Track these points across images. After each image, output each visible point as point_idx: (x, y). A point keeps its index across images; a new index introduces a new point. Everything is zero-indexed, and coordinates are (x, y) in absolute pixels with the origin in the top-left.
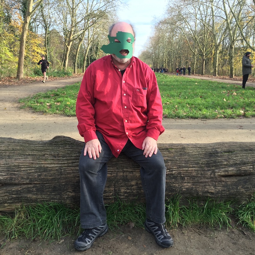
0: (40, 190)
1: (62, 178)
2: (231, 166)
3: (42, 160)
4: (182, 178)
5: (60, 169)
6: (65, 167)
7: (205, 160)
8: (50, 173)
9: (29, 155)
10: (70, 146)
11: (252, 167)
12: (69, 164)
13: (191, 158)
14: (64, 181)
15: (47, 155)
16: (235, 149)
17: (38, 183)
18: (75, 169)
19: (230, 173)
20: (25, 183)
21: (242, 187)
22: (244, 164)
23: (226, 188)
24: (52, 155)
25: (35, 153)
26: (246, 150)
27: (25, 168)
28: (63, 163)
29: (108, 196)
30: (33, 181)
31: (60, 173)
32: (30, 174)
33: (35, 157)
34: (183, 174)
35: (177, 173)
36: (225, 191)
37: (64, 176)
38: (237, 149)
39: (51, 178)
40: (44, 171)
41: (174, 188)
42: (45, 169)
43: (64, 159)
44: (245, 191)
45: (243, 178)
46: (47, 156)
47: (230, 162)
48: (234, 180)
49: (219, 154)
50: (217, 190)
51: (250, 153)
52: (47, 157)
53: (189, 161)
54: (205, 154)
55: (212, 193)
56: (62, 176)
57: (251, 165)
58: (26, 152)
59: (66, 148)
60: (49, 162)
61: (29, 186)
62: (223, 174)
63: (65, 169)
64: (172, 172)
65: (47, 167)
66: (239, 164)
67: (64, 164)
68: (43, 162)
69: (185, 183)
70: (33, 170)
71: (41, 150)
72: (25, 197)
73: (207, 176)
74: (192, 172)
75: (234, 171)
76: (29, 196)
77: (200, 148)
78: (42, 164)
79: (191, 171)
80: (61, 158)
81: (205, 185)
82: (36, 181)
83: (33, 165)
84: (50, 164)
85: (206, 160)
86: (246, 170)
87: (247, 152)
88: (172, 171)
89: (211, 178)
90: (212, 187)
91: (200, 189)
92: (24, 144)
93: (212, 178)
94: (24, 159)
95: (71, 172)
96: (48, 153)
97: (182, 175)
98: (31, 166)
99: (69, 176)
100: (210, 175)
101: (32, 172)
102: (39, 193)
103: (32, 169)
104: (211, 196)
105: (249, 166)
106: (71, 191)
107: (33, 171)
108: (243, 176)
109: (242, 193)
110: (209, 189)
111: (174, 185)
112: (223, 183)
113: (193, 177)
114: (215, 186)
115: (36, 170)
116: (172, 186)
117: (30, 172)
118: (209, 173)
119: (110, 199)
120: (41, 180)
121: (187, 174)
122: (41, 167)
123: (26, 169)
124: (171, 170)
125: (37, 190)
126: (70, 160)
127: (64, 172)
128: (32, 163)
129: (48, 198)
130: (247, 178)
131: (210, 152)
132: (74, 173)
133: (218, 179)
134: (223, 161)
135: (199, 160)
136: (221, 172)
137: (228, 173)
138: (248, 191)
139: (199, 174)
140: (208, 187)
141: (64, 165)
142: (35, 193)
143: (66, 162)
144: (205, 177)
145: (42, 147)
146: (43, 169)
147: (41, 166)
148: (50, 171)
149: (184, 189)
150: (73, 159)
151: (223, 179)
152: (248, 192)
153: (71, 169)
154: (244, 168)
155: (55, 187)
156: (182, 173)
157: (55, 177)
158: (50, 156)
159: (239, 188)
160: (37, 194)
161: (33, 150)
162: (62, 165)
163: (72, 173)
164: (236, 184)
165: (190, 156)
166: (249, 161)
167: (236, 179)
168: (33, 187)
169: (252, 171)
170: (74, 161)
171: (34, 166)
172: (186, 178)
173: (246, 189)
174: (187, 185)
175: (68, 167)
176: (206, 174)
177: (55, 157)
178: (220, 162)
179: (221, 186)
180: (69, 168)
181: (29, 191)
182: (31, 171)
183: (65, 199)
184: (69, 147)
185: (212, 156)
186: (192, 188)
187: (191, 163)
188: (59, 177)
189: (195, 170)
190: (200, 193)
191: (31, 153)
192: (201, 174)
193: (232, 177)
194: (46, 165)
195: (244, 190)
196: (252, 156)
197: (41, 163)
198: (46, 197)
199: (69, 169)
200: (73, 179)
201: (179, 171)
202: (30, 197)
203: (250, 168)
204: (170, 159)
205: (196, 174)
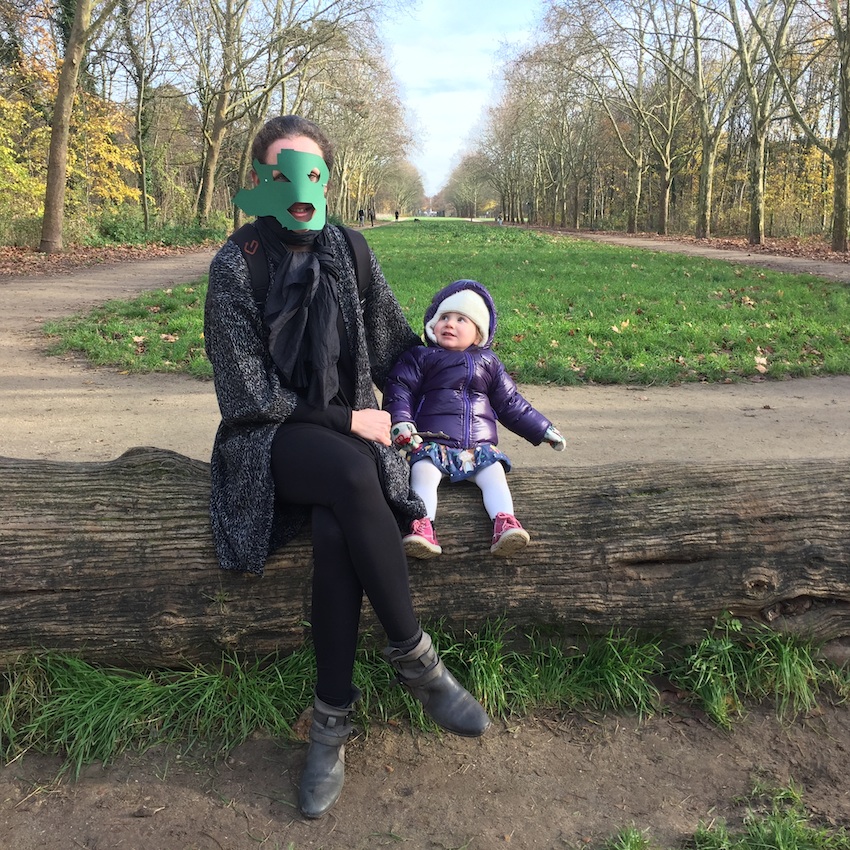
0: (82, 610)
1: (148, 574)
2: (654, 532)
3: (87, 519)
4: (508, 570)
5: (141, 547)
6: (156, 539)
7: (577, 516)
8: (111, 558)
9: (48, 505)
10: (171, 479)
11: (714, 534)
12: (168, 532)
13: (536, 511)
14: (153, 581)
15: (101, 504)
16: (671, 482)
17: (74, 588)
18: (185, 546)
19: (650, 554)
20: (34, 588)
21: (683, 595)
22: (693, 525)
23: (637, 598)
24: (117, 506)
25: (67, 499)
26: (702, 486)
27: (35, 543)
28: (149, 528)
29: (286, 627)
30: (60, 584)
31: (141, 557)
32: (48, 561)
33: (67, 512)
34: (512, 559)
36: (633, 606)
37: (152, 567)
38: (675, 482)
39: (113, 573)
40: (92, 554)
41: (483, 601)
42: (97, 548)
43: (153, 515)
44: (695, 606)
45: (688, 567)
46: (101, 508)
47: (652, 521)
48: (664, 573)
49: (620, 499)
50: (612, 604)
51: (713, 494)
52: (103, 510)
53: (531, 519)
54: (580, 499)
55: (595, 614)
56: (146, 569)
57: (712, 531)
58: (38, 497)
59: (160, 485)
60: (107, 525)
61: (49, 597)
62: (628, 555)
63: (156, 546)
64: (477, 553)
65: (102, 542)
66: (678, 527)
67: (153, 531)
68: (88, 528)
69: (517, 584)
70: (58, 549)
71: (83, 492)
72: (37, 631)
73: (583, 562)
74: (536, 553)
75: (661, 548)
76: (49, 626)
77: (567, 479)
78: (87, 532)
79: (534, 550)
80: (145, 515)
81: (575, 591)
82: (68, 582)
83: (60, 535)
84: (110, 532)
85: (581, 516)
86: (697, 544)
87: (703, 492)
88: (478, 549)
89: (593, 570)
90: (597, 596)
91: (561, 603)
92: (33, 473)
93: (597, 568)
94: (31, 519)
95: (174, 554)
96: (105, 499)
97: (508, 562)
98: (53, 539)
99: (166, 566)
100: (592, 559)
101: (56, 557)
102: (78, 619)
103: (55, 546)
104: (593, 622)
105: (706, 532)
106: (175, 612)
107: (59, 553)
108: (688, 562)
109: (686, 612)
110: (587, 600)
111: (484, 590)
112: (629, 584)
113: (541, 567)
114: (605, 593)
115: (67, 552)
116: (477, 595)
117: (51, 558)
118: (587, 554)
119: (292, 633)
120: (85, 579)
121: (522, 557)
122: (83, 541)
123: (38, 547)
124: (475, 545)
125: (72, 610)
126: (170, 518)
127: (152, 556)
128: (57, 531)
129: (105, 633)
130: (702, 568)
131: (593, 492)
132: (182, 557)
133: (615, 570)
134: (631, 518)
135: (561, 517)
136: (624, 552)
137: (644, 552)
138: (703, 606)
139: (558, 557)
140: (585, 596)
141: (152, 534)
142: (67, 618)
143: (160, 527)
144: (575, 567)
145: (86, 481)
146: (88, 548)
147: (83, 537)
148: (110, 552)
149: (512, 604)
150: (181, 517)
151: (631, 572)
152: (703, 609)
153: (173, 547)
154: (691, 538)
155: (124, 599)
157: (125, 570)
158: (109, 508)
159: (675, 597)
160: (70, 622)
161: (60, 491)
162: (147, 535)
163: (177, 557)
164: (668, 588)
165: (534, 504)
166: (708, 517)
167: (669, 571)
168: (60, 602)
169: (714, 547)
170: (183, 523)
171: (61, 538)
172: (519, 569)
173: (695, 601)
174: (522, 592)
175: (165, 539)
176: (579, 559)
177: (125, 510)
178: (621, 522)
179: (624, 592)
180: (166, 542)
181: (47, 612)
182: (52, 554)
183: (155, 636)
184: (170, 482)
185: (600, 503)
186: (538, 598)
187: (534, 527)
188: (138, 570)
189: (547, 546)
190: (562, 615)
191: (52, 501)
192: (565, 558)
193: (657, 566)
194: (98, 537)
195: (690, 603)
196: (719, 501)
197: (82, 528)
198: (97, 631)
199: (168, 547)
200: (179, 575)
202: (49, 631)
203: (709, 538)
204: (472, 513)
205: (549, 558)
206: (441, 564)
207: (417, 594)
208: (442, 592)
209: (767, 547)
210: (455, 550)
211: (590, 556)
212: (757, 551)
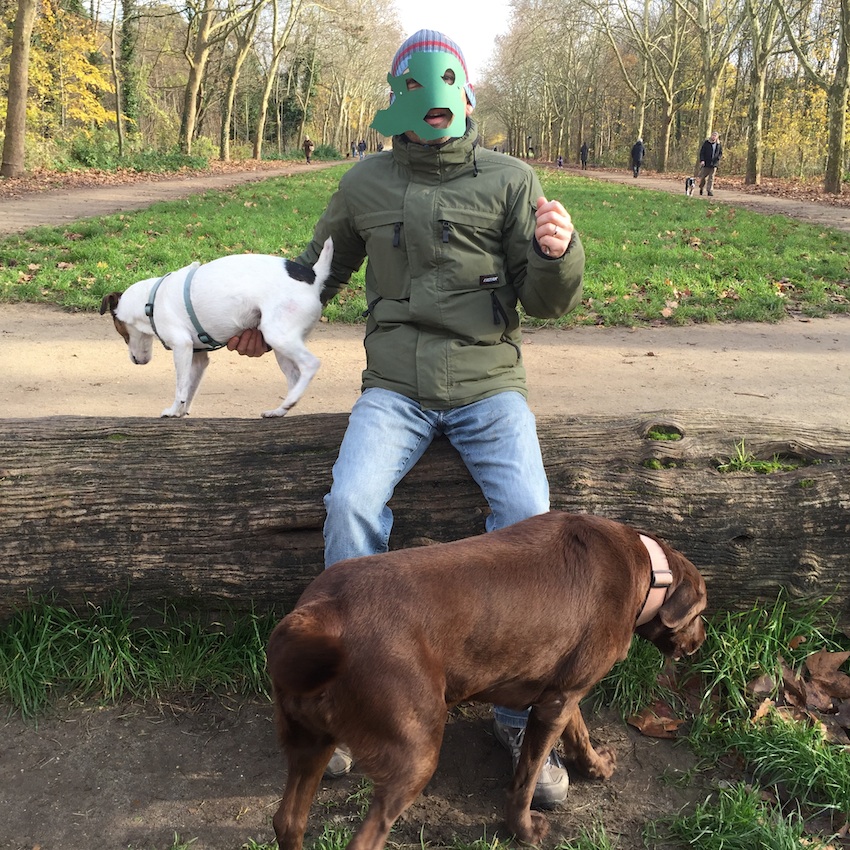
2: (308, 496)
4: (133, 536)
7: (222, 477)
13: (176, 470)
19: (301, 521)
23: (284, 570)
34: (138, 524)
35: (117, 518)
36: (279, 579)
41: (101, 571)
47: (308, 483)
48: (320, 542)
50: (254, 577)
53: (168, 478)
54: (232, 455)
55: (230, 586)
62: (275, 522)
64: (96, 517)
69: (143, 552)
73: (221, 529)
74: (168, 517)
75: (314, 514)
77: (227, 433)
79: (166, 514)
81: (210, 561)
85: (229, 476)
88: (97, 512)
89: (234, 538)
90: (236, 567)
91: (194, 574)
93: (240, 536)
97: (134, 528)
100: (233, 525)
104: (232, 596)
110: (225, 572)
111: (103, 559)
112: (277, 554)
113: (172, 535)
114: (244, 563)
116: (94, 565)
118: (227, 520)
121: (151, 522)
124: (94, 508)
131: (251, 449)
133: (260, 538)
134: (283, 479)
135: (204, 477)
136: (271, 518)
137: (294, 519)
139: (194, 523)
140: (222, 567)
144: (212, 534)
149: (136, 575)
151: (279, 539)
156: (133, 520)
165: (177, 461)
172: (146, 536)
174: (147, 561)
176: (217, 525)
178: (273, 484)
179: (269, 563)
185: (254, 461)
186: (166, 569)
187: (170, 487)
189: (181, 510)
190: (197, 588)
192: (201, 524)
201: (121, 513)
204: (98, 471)
205: (183, 523)
206: (52, 529)
207: (22, 563)
208: (53, 560)
209: (432, 515)
210: (69, 513)
211: (230, 522)
212: (422, 519)
